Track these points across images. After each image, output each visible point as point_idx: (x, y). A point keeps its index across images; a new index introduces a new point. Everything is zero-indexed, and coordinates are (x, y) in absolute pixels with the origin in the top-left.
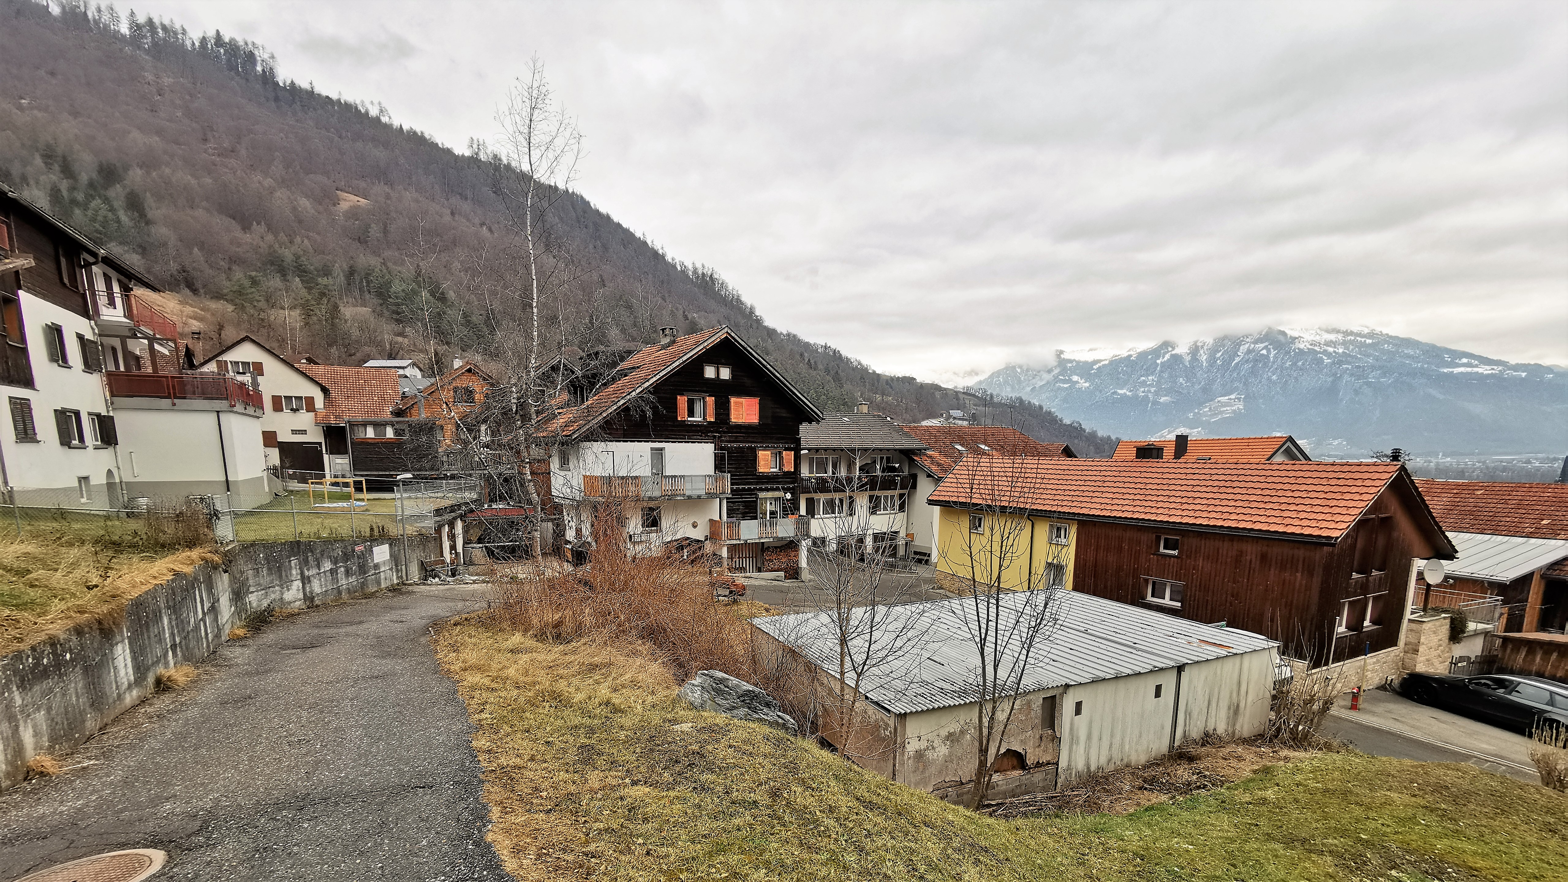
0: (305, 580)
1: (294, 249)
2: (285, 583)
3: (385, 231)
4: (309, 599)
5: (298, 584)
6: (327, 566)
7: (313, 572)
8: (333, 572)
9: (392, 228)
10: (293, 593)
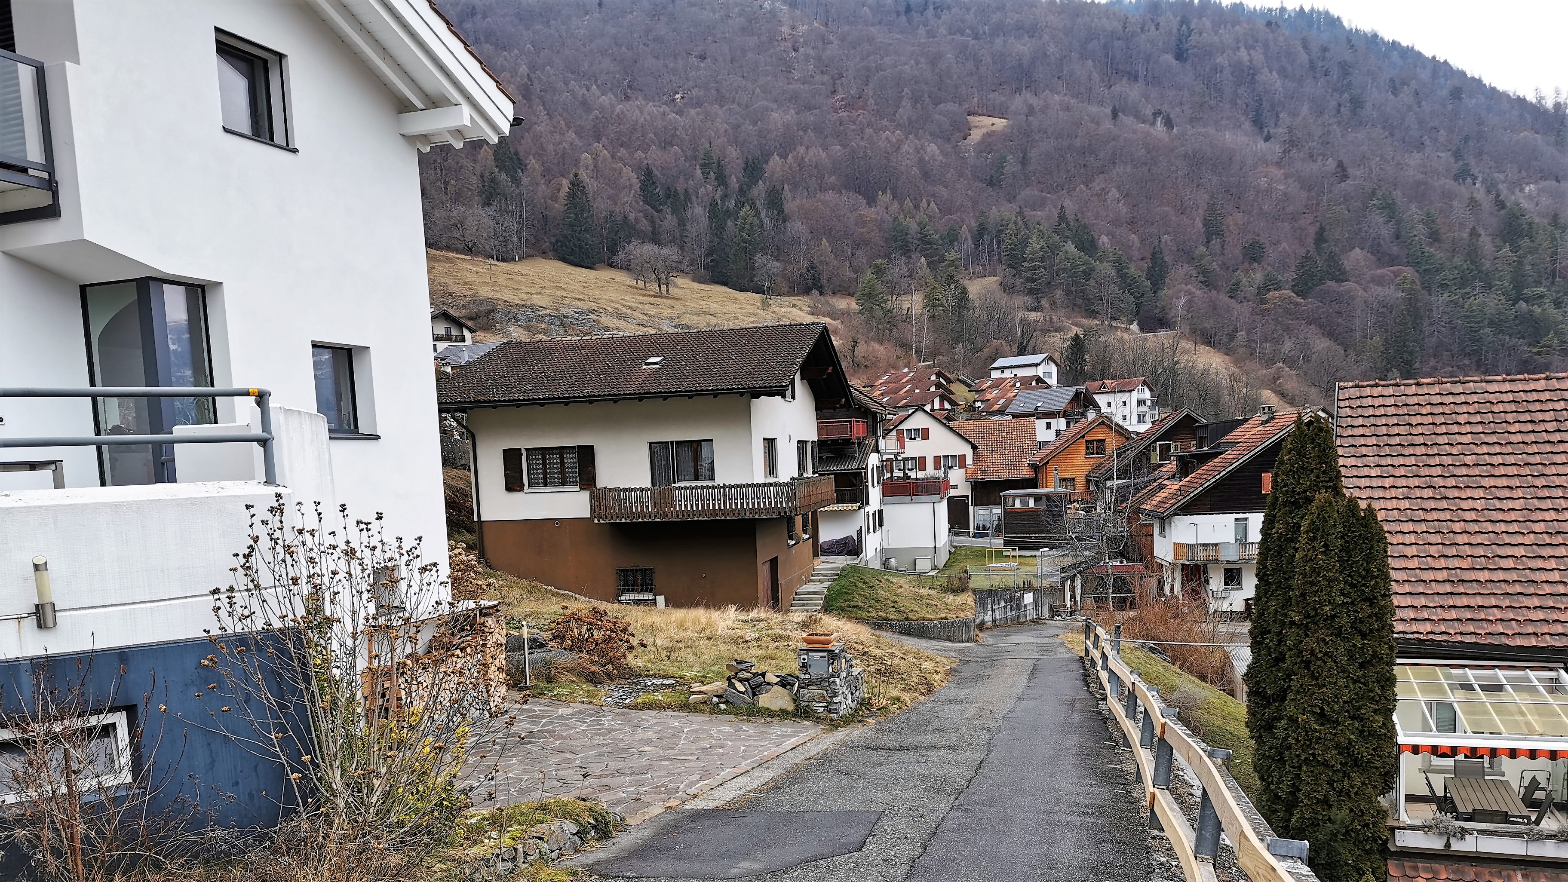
0: (993, 610)
1: (920, 216)
2: (985, 613)
3: (1024, 162)
4: (994, 621)
5: (990, 612)
6: (1003, 604)
7: (997, 606)
8: (1005, 607)
9: (1033, 153)
10: (988, 618)
